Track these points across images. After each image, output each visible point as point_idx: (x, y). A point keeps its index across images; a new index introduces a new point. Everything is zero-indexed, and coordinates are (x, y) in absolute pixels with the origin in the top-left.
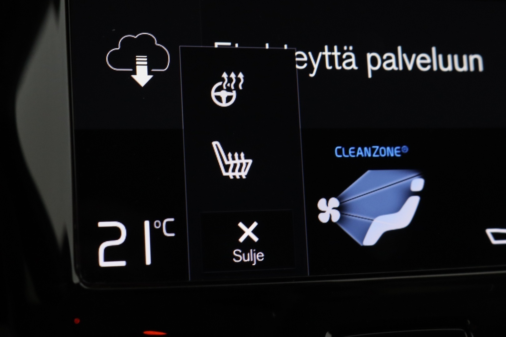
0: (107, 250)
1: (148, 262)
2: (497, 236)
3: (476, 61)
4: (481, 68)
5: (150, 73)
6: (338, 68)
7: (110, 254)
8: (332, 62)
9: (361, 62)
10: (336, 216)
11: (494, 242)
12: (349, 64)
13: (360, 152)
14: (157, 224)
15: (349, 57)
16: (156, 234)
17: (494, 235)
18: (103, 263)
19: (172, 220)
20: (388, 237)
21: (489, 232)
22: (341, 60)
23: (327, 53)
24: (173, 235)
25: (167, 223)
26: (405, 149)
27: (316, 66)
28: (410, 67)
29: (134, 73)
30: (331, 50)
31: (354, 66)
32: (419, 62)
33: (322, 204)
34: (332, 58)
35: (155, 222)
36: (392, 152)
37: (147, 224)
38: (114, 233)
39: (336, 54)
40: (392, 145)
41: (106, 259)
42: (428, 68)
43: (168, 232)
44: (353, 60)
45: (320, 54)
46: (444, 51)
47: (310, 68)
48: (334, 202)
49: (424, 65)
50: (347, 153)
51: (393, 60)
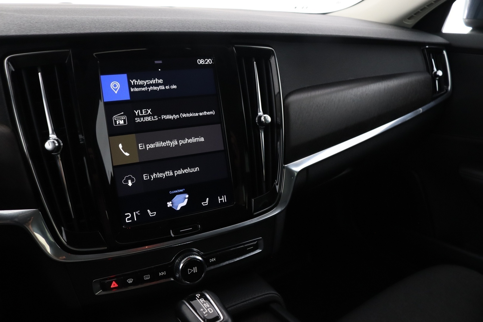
0: (127, 219)
1: (136, 220)
2: (204, 204)
3: (197, 169)
4: (199, 170)
5: (132, 183)
6: (169, 175)
7: (128, 220)
8: (168, 174)
9: (174, 173)
10: (171, 205)
11: (204, 205)
12: (171, 174)
13: (175, 192)
15: (171, 173)
16: (136, 214)
17: (203, 204)
18: (127, 222)
19: (139, 211)
20: (182, 207)
21: (202, 203)
22: (169, 174)
23: (166, 173)
24: (140, 214)
26: (184, 189)
27: (164, 176)
28: (184, 173)
29: (128, 184)
30: (167, 172)
31: (172, 174)
32: (185, 171)
33: (168, 203)
34: (167, 174)
36: (181, 191)
37: (134, 213)
38: (128, 216)
39: (168, 172)
40: (181, 189)
41: (128, 221)
42: (188, 172)
44: (172, 173)
45: (165, 173)
46: (190, 168)
47: (163, 176)
48: (171, 202)
49: (187, 172)
50: (172, 192)
51: (180, 172)
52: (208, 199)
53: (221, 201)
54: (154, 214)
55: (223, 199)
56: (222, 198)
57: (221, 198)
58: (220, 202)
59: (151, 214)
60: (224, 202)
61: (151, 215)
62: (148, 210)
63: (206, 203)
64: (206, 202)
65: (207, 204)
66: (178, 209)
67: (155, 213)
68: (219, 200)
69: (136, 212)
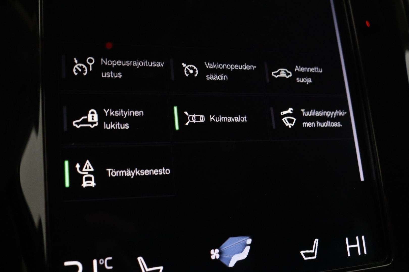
2: (306, 255)
11: (305, 259)
14: (102, 262)
16: (101, 268)
17: (304, 253)
19: (110, 258)
21: (302, 252)
24: (111, 268)
25: (108, 261)
35: (100, 260)
37: (95, 262)
38: (75, 269)
43: (109, 265)
52: (317, 240)
53: (354, 250)
54: (157, 271)
55: (358, 245)
56: (356, 244)
57: (352, 242)
58: (349, 254)
59: (148, 270)
60: (359, 253)
62: (140, 259)
63: (313, 255)
64: (313, 251)
65: (315, 257)
66: (232, 264)
67: (161, 268)
68: (348, 247)
69: (101, 261)
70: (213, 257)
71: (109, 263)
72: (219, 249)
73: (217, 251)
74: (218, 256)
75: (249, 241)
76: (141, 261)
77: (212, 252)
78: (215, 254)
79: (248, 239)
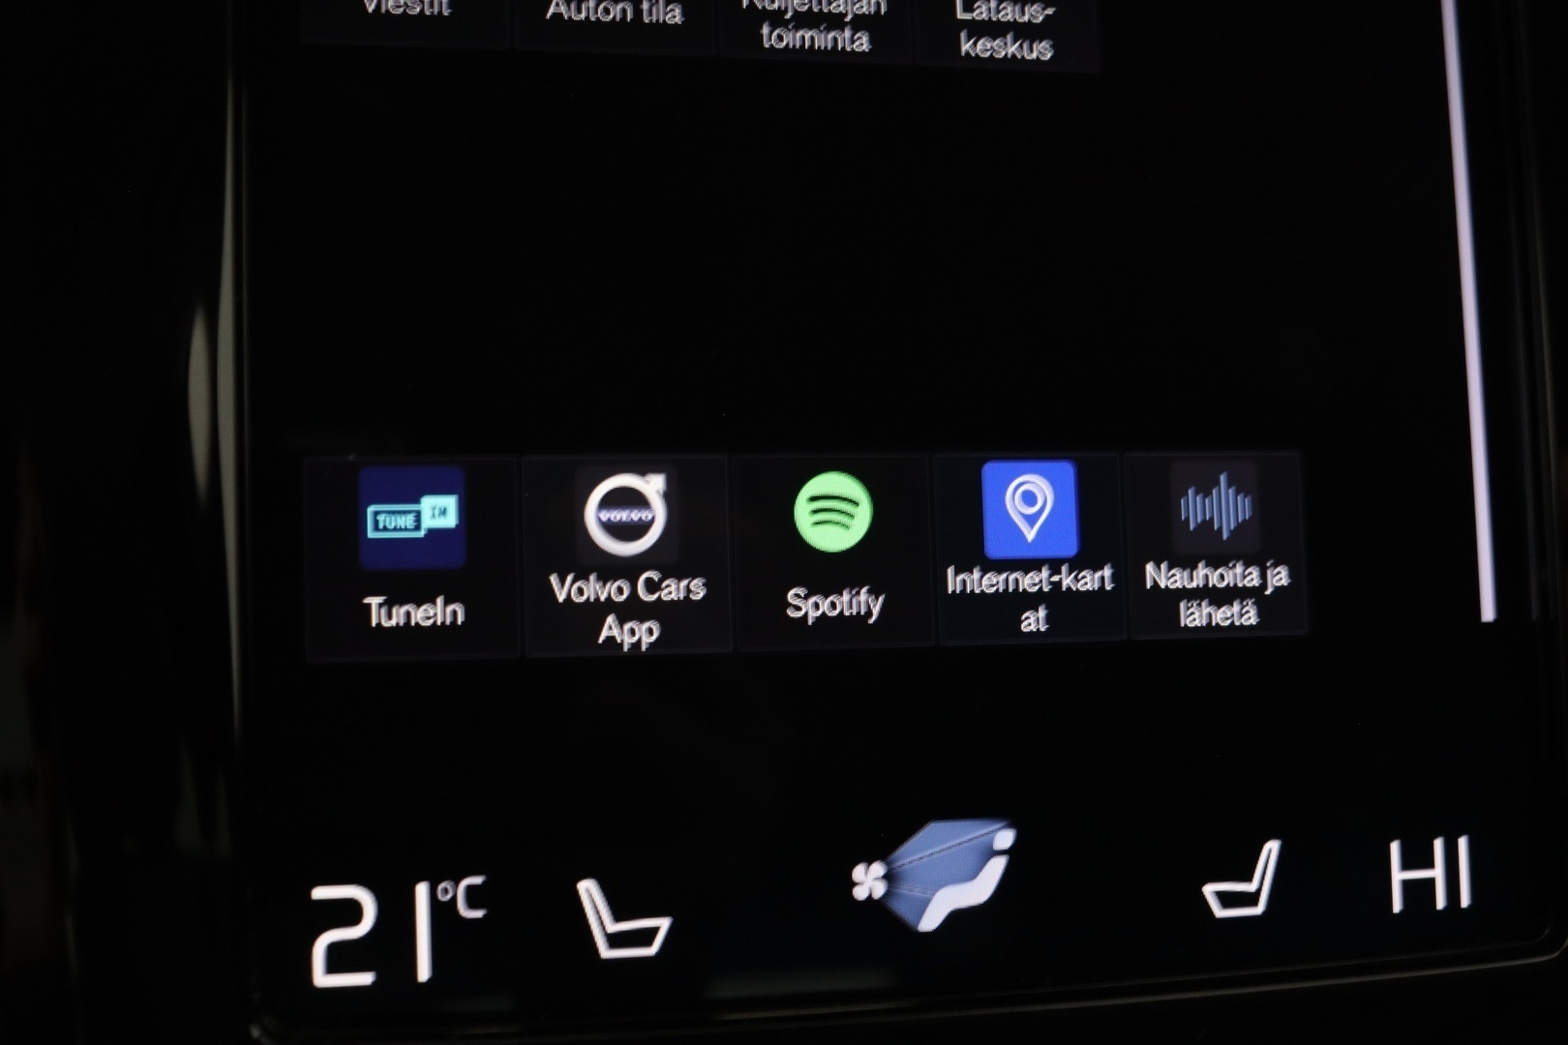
0: (332, 949)
1: (424, 973)
2: (1228, 900)
7: (341, 958)
11: (1220, 912)
16: (442, 912)
17: (1219, 896)
18: (322, 979)
19: (477, 880)
21: (1209, 890)
24: (479, 914)
25: (470, 889)
35: (441, 886)
37: (422, 891)
38: (349, 912)
41: (332, 967)
43: (472, 904)
52: (1272, 848)
53: (1422, 889)
54: (645, 937)
55: (1438, 873)
56: (1431, 865)
57: (1417, 858)
58: (1397, 906)
59: (613, 927)
60: (1441, 903)
61: (615, 940)
62: (587, 889)
63: (1251, 899)
64: (1250, 887)
65: (1258, 910)
66: (930, 921)
67: (664, 924)
68: (1398, 876)
69: (445, 890)
70: (860, 893)
71: (474, 897)
72: (888, 864)
73: (878, 869)
74: (879, 890)
75: (1005, 838)
76: (590, 896)
77: (859, 872)
78: (868, 881)
79: (999, 829)
